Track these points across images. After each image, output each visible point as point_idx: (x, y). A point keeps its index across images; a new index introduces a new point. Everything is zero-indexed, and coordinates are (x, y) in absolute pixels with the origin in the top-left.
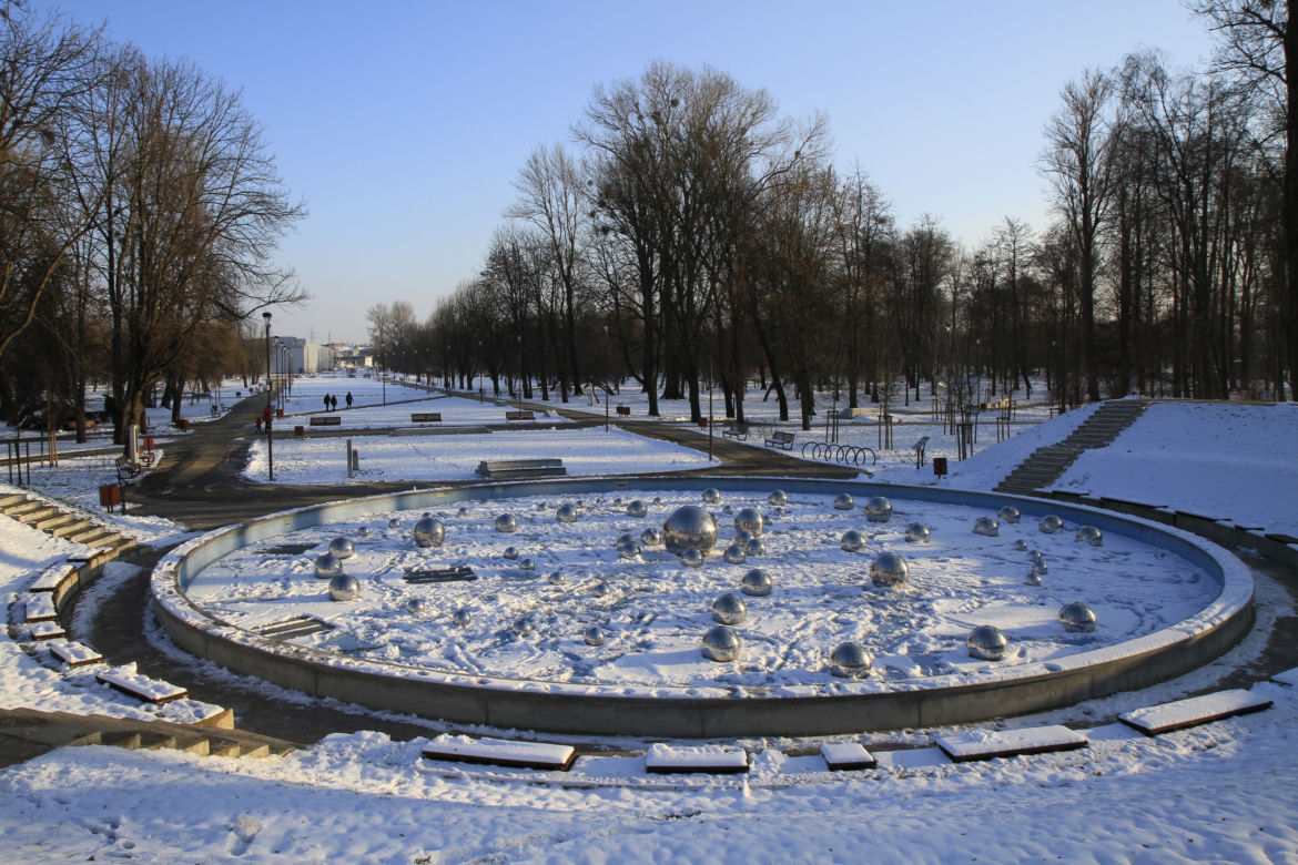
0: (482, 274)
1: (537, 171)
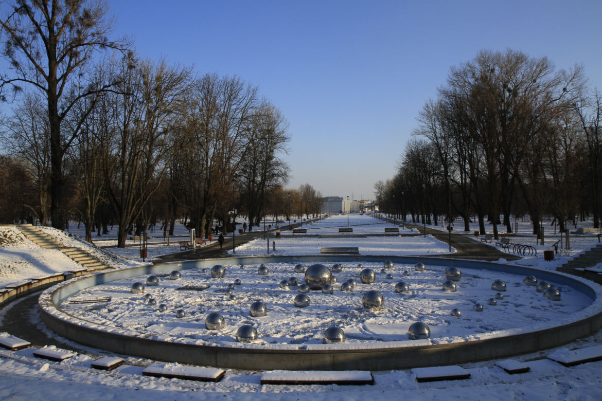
0: (403, 163)
1: (429, 112)
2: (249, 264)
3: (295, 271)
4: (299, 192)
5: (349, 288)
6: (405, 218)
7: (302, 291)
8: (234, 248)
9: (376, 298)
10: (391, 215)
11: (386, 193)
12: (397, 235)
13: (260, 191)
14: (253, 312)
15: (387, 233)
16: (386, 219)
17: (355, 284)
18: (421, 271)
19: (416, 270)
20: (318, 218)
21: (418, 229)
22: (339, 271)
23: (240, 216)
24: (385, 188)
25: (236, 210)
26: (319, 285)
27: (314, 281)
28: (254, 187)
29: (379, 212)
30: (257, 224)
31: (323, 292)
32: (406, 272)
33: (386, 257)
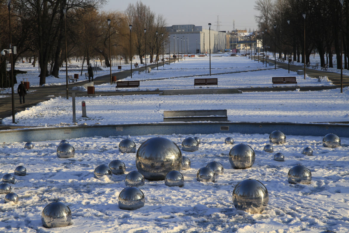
2: (41, 141)
3: (120, 151)
4: (126, 18)
5: (210, 177)
6: (308, 60)
7: (131, 182)
8: (13, 114)
9: (256, 191)
10: (283, 55)
11: (275, 17)
12: (293, 89)
13: (58, 15)
14: (47, 220)
15: (275, 85)
16: (275, 62)
17: (220, 169)
18: (332, 147)
19: (325, 146)
20: (160, 61)
21: (329, 79)
22: (193, 150)
23: (24, 59)
24: (273, 9)
25: (15, 48)
26: (160, 172)
27: (152, 166)
28: (46, 9)
29: (262, 50)
30: (55, 73)
31: (167, 184)
32: (307, 149)
33: (274, 124)
